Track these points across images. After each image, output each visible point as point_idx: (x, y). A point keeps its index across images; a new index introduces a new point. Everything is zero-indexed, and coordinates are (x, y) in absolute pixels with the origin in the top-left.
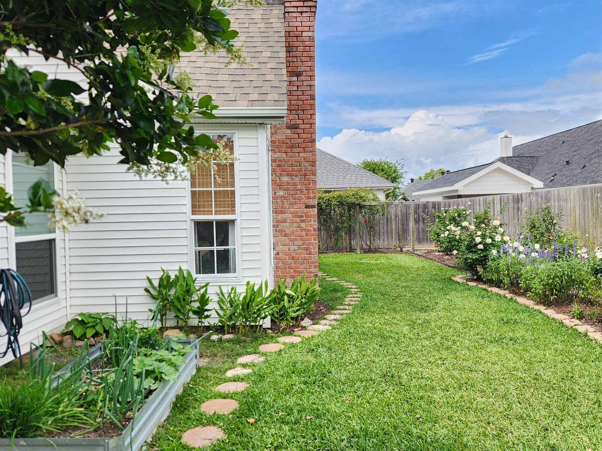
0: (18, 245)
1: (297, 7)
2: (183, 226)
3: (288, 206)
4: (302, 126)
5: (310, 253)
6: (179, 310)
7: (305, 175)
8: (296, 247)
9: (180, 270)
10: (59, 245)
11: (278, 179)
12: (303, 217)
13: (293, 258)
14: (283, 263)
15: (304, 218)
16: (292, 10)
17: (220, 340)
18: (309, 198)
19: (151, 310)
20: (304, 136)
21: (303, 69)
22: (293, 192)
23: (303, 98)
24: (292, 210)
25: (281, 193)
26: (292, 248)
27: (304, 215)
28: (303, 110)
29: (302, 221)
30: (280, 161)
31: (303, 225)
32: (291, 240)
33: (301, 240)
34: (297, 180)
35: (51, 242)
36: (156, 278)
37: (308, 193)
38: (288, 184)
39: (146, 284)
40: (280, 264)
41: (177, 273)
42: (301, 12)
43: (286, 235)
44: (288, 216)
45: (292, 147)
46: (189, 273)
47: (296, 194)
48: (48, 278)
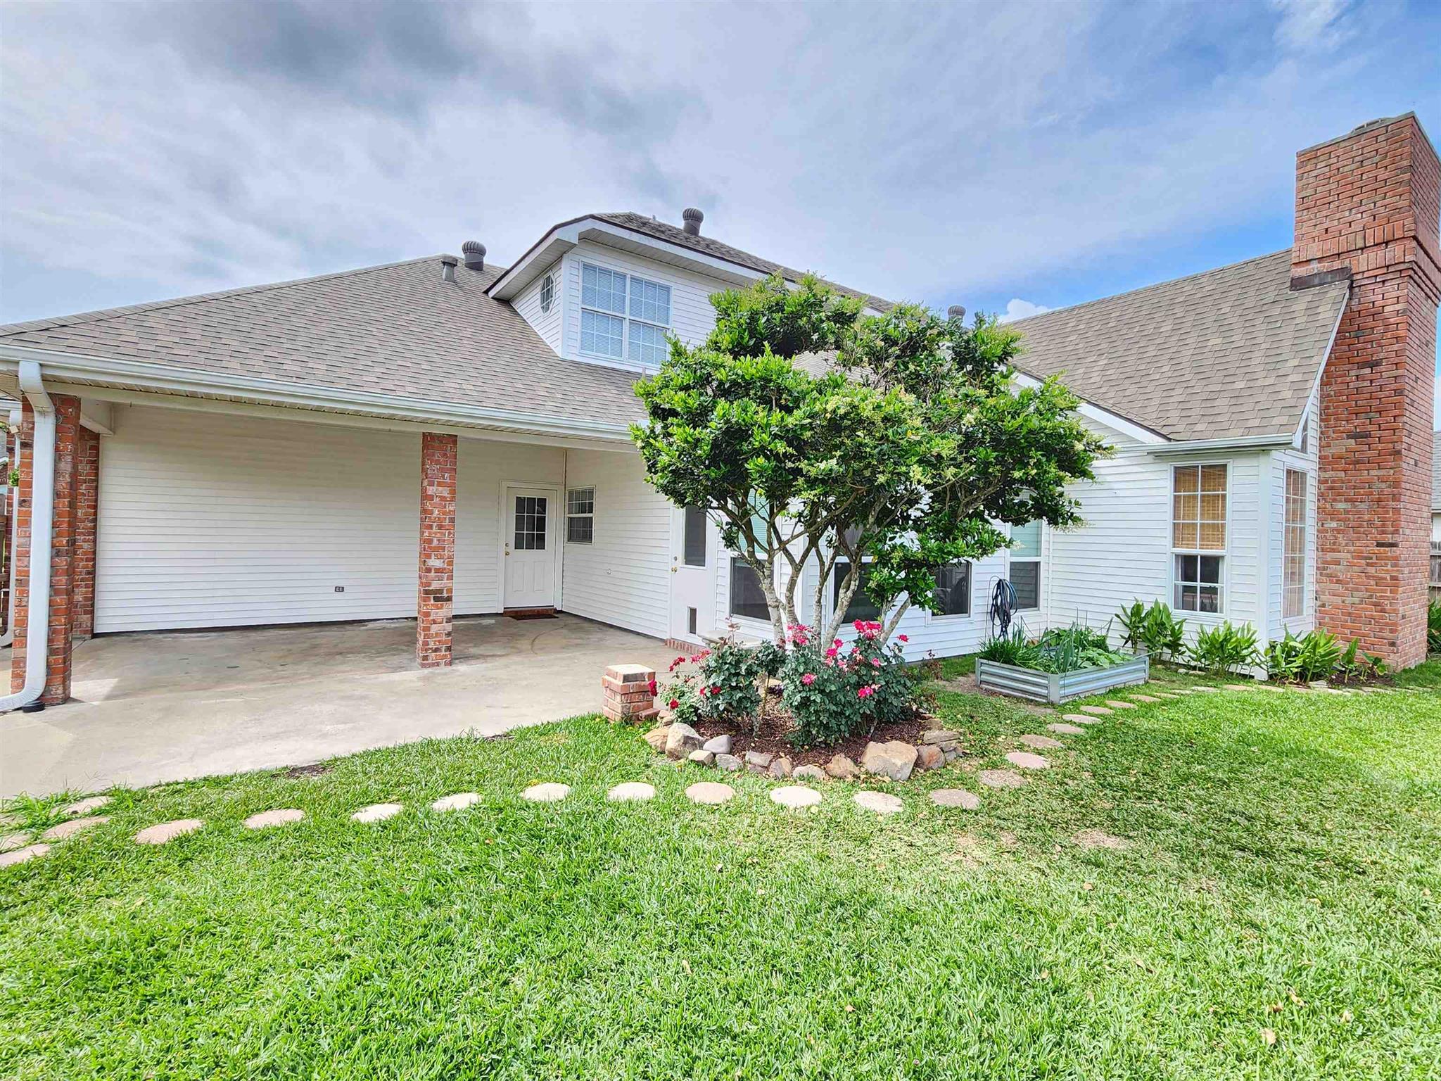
0: (1012, 563)
1: (1376, 276)
2: (1164, 558)
3: (1344, 542)
4: (1378, 434)
5: (1383, 611)
6: (1149, 640)
7: (1379, 500)
8: (1357, 600)
9: (1156, 602)
10: (1043, 568)
11: (1328, 506)
12: (1371, 558)
13: (1350, 614)
14: (1332, 619)
15: (1374, 560)
16: (1366, 282)
17: (1187, 673)
18: (1384, 532)
19: (1122, 637)
20: (1380, 446)
21: (1382, 356)
22: (1355, 524)
23: (1381, 394)
24: (1352, 548)
25: (1334, 525)
26: (1349, 600)
27: (1374, 556)
28: (1380, 412)
29: (1368, 565)
30: (1333, 482)
31: (1371, 570)
32: (1347, 589)
33: (1367, 590)
34: (1363, 507)
35: (1037, 564)
36: (1129, 606)
37: (1383, 526)
38: (1347, 512)
39: (1120, 612)
40: (1327, 620)
41: (1153, 605)
42: (1383, 282)
43: (1338, 582)
44: (1344, 556)
45: (1357, 462)
46: (1165, 606)
47: (1361, 526)
48: (1033, 594)
